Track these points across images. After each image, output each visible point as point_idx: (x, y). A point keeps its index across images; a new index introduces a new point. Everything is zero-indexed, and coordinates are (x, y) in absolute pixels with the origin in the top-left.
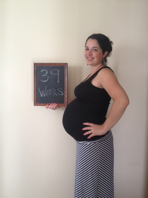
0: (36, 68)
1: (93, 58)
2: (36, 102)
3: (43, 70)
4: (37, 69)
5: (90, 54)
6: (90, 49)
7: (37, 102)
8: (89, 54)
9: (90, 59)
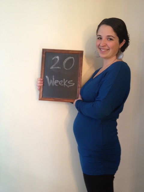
9: (104, 50)
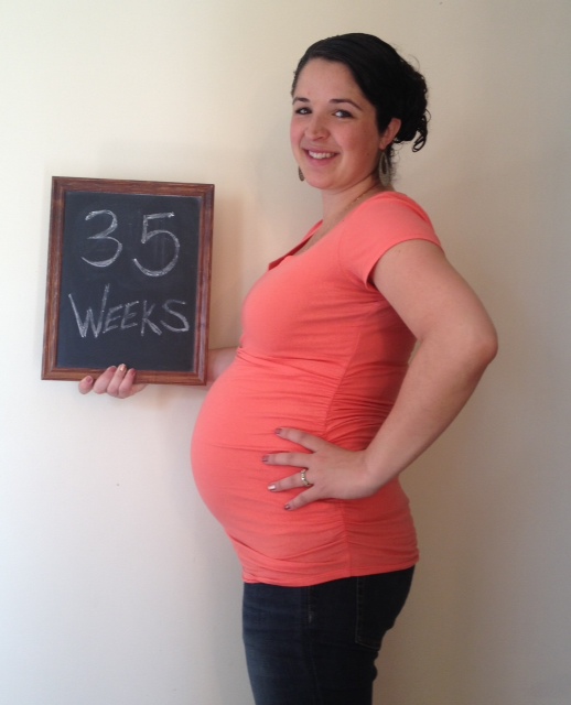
0: (60, 202)
1: (335, 154)
2: (52, 363)
3: (94, 213)
4: (65, 203)
5: (320, 135)
6: (317, 110)
7: (56, 364)
8: (315, 132)
